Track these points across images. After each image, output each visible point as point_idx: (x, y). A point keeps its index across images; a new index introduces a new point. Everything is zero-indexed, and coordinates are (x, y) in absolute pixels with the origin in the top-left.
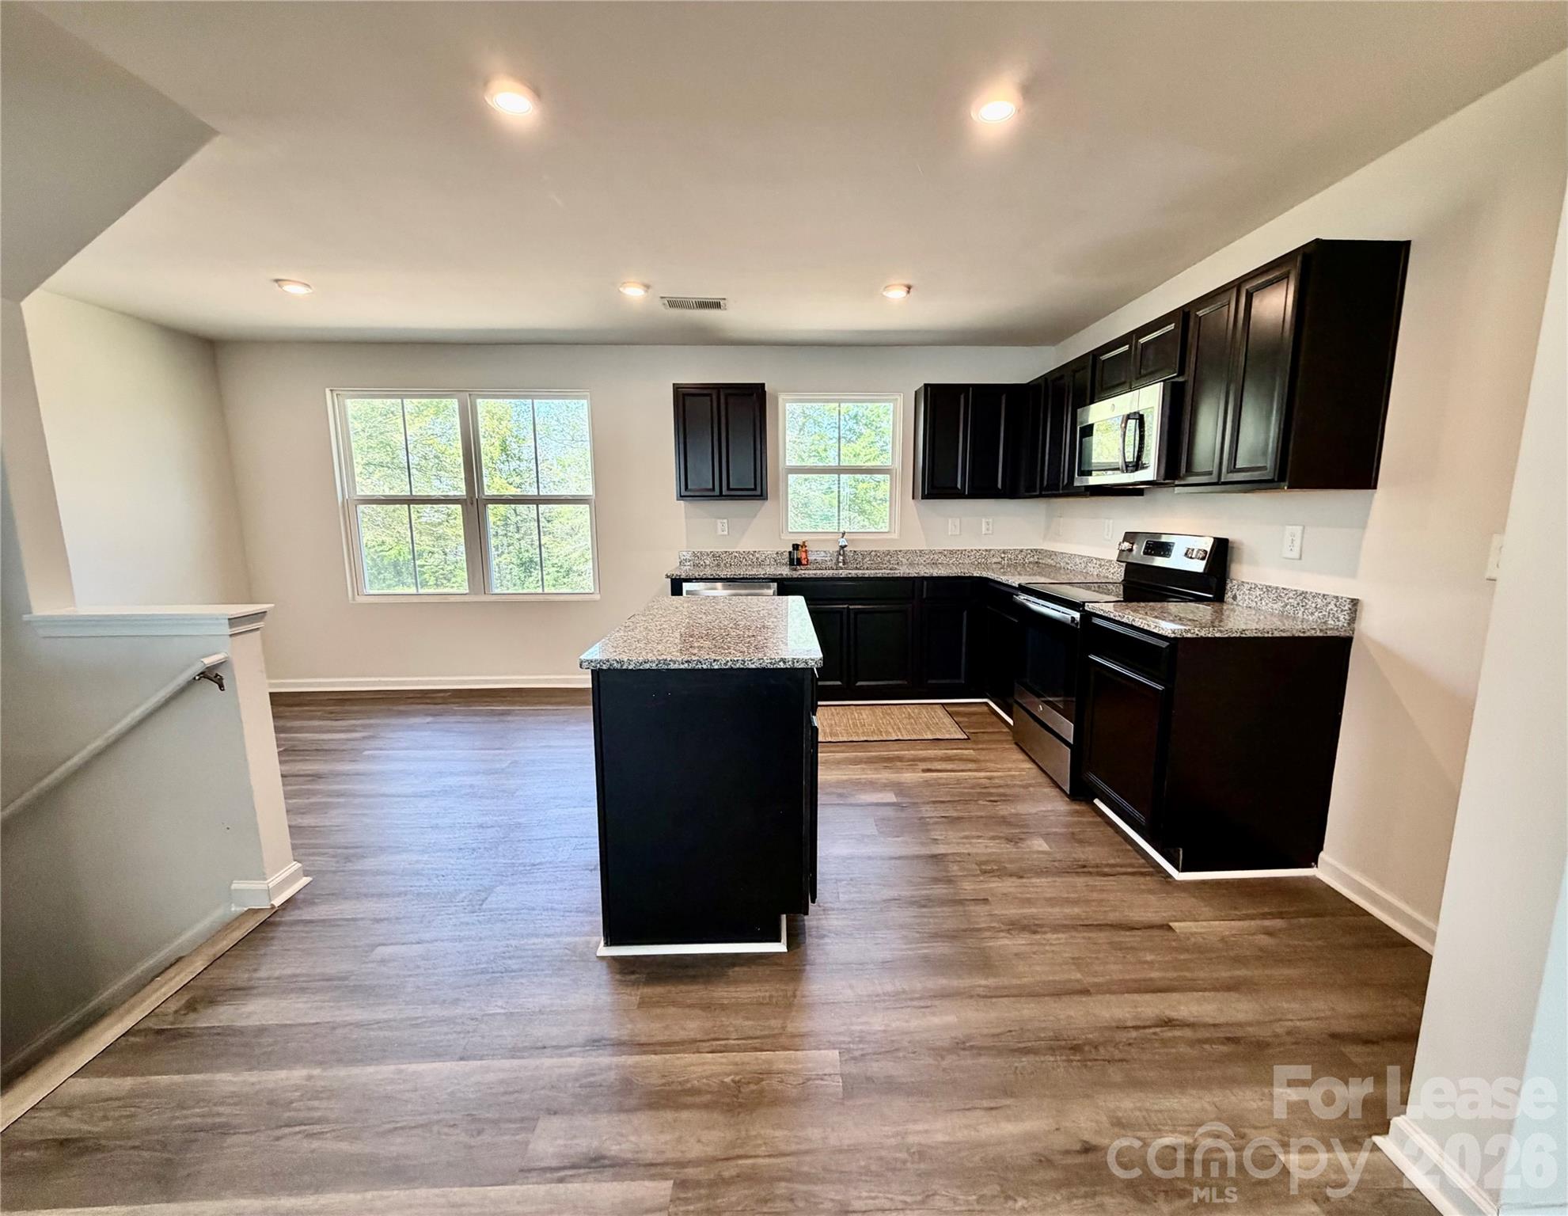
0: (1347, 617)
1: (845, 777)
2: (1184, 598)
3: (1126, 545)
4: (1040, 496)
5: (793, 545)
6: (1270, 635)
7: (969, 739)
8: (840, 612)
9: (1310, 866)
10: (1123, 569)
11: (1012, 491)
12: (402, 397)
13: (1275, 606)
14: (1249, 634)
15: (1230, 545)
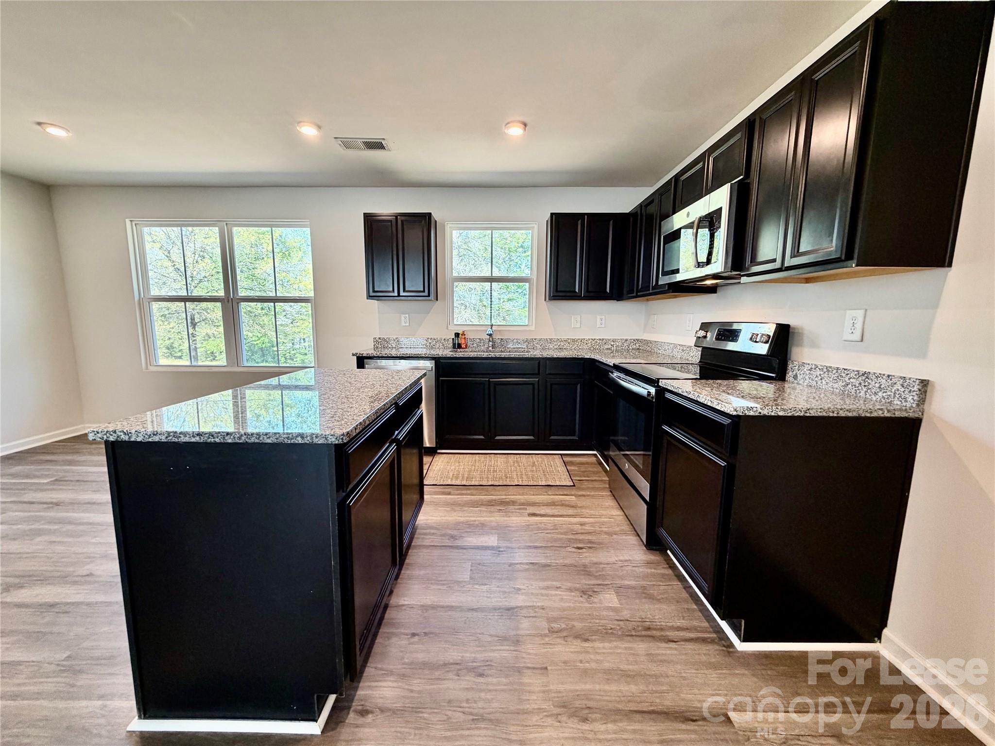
0: (916, 398)
1: (462, 519)
2: (750, 377)
3: (702, 333)
4: (637, 296)
5: (455, 334)
6: (835, 415)
7: (574, 486)
8: (482, 383)
9: (873, 641)
10: (700, 353)
11: (618, 294)
12: (181, 226)
13: (836, 386)
14: (813, 413)
15: (791, 330)
